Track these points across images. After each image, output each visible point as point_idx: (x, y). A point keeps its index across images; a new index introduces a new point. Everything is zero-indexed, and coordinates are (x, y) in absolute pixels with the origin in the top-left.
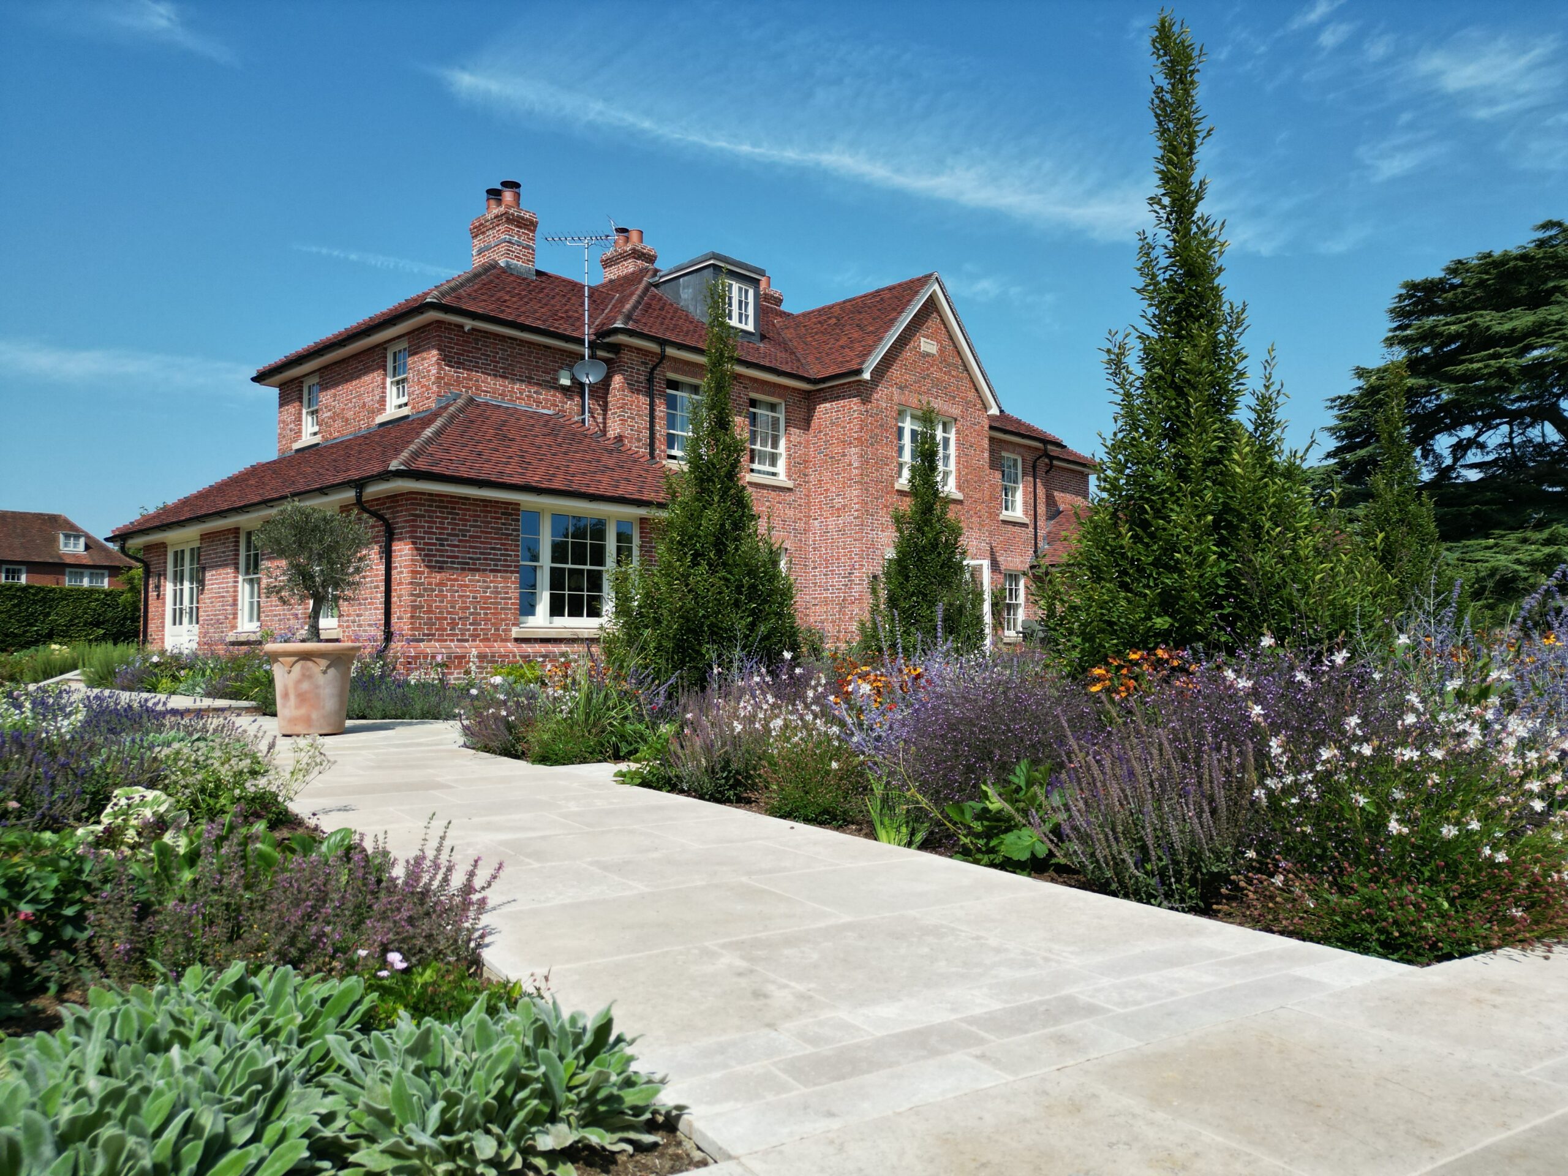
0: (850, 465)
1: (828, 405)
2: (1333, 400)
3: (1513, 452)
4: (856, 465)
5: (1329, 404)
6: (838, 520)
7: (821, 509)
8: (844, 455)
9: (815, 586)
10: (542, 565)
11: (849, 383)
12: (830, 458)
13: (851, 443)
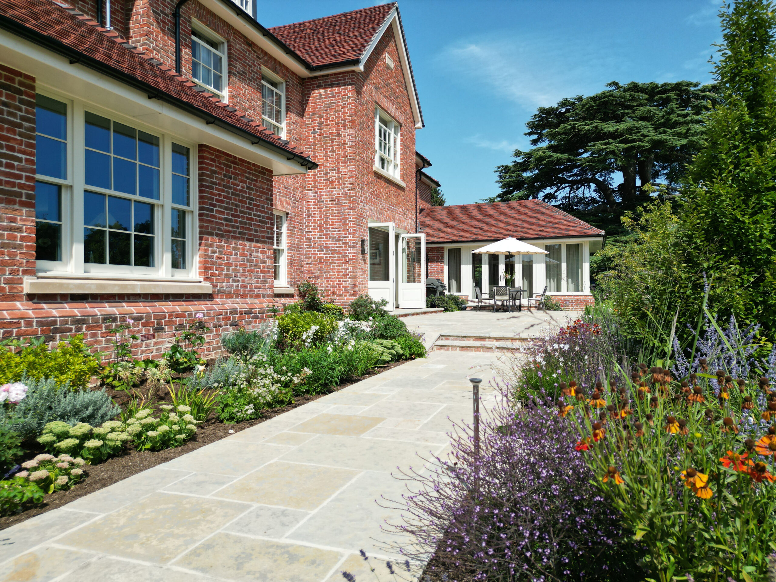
0: (345, 143)
1: (322, 91)
2: (499, 168)
3: (569, 201)
4: (350, 144)
5: (496, 169)
6: (332, 191)
7: (314, 181)
8: (338, 135)
9: (309, 247)
10: (71, 184)
11: (344, 73)
12: (324, 137)
13: (345, 125)
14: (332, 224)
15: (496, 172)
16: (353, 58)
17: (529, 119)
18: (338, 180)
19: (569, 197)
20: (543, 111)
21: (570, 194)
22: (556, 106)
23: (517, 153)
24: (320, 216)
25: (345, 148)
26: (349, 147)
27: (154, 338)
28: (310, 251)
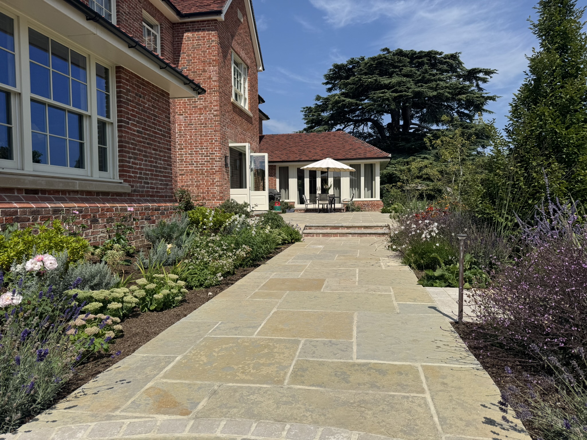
1: (190, 34)
6: (200, 117)
7: (185, 108)
8: (204, 71)
9: (181, 162)
10: (19, 91)
11: (208, 21)
12: (192, 72)
13: (210, 63)
14: (201, 143)
15: (302, 111)
16: (216, 9)
17: (326, 72)
18: (205, 108)
19: (353, 132)
20: (336, 66)
21: (354, 130)
22: (345, 63)
23: (318, 98)
24: (191, 137)
25: (210, 82)
26: (214, 81)
27: (91, 229)
28: (183, 165)
